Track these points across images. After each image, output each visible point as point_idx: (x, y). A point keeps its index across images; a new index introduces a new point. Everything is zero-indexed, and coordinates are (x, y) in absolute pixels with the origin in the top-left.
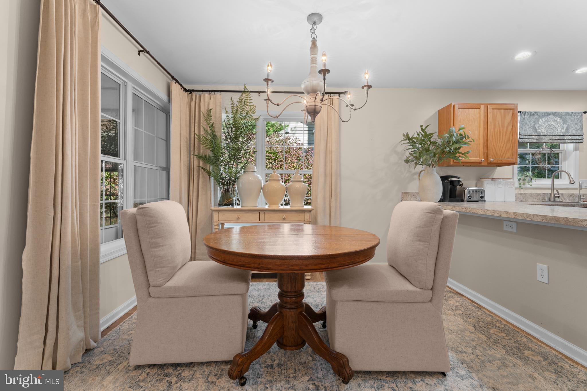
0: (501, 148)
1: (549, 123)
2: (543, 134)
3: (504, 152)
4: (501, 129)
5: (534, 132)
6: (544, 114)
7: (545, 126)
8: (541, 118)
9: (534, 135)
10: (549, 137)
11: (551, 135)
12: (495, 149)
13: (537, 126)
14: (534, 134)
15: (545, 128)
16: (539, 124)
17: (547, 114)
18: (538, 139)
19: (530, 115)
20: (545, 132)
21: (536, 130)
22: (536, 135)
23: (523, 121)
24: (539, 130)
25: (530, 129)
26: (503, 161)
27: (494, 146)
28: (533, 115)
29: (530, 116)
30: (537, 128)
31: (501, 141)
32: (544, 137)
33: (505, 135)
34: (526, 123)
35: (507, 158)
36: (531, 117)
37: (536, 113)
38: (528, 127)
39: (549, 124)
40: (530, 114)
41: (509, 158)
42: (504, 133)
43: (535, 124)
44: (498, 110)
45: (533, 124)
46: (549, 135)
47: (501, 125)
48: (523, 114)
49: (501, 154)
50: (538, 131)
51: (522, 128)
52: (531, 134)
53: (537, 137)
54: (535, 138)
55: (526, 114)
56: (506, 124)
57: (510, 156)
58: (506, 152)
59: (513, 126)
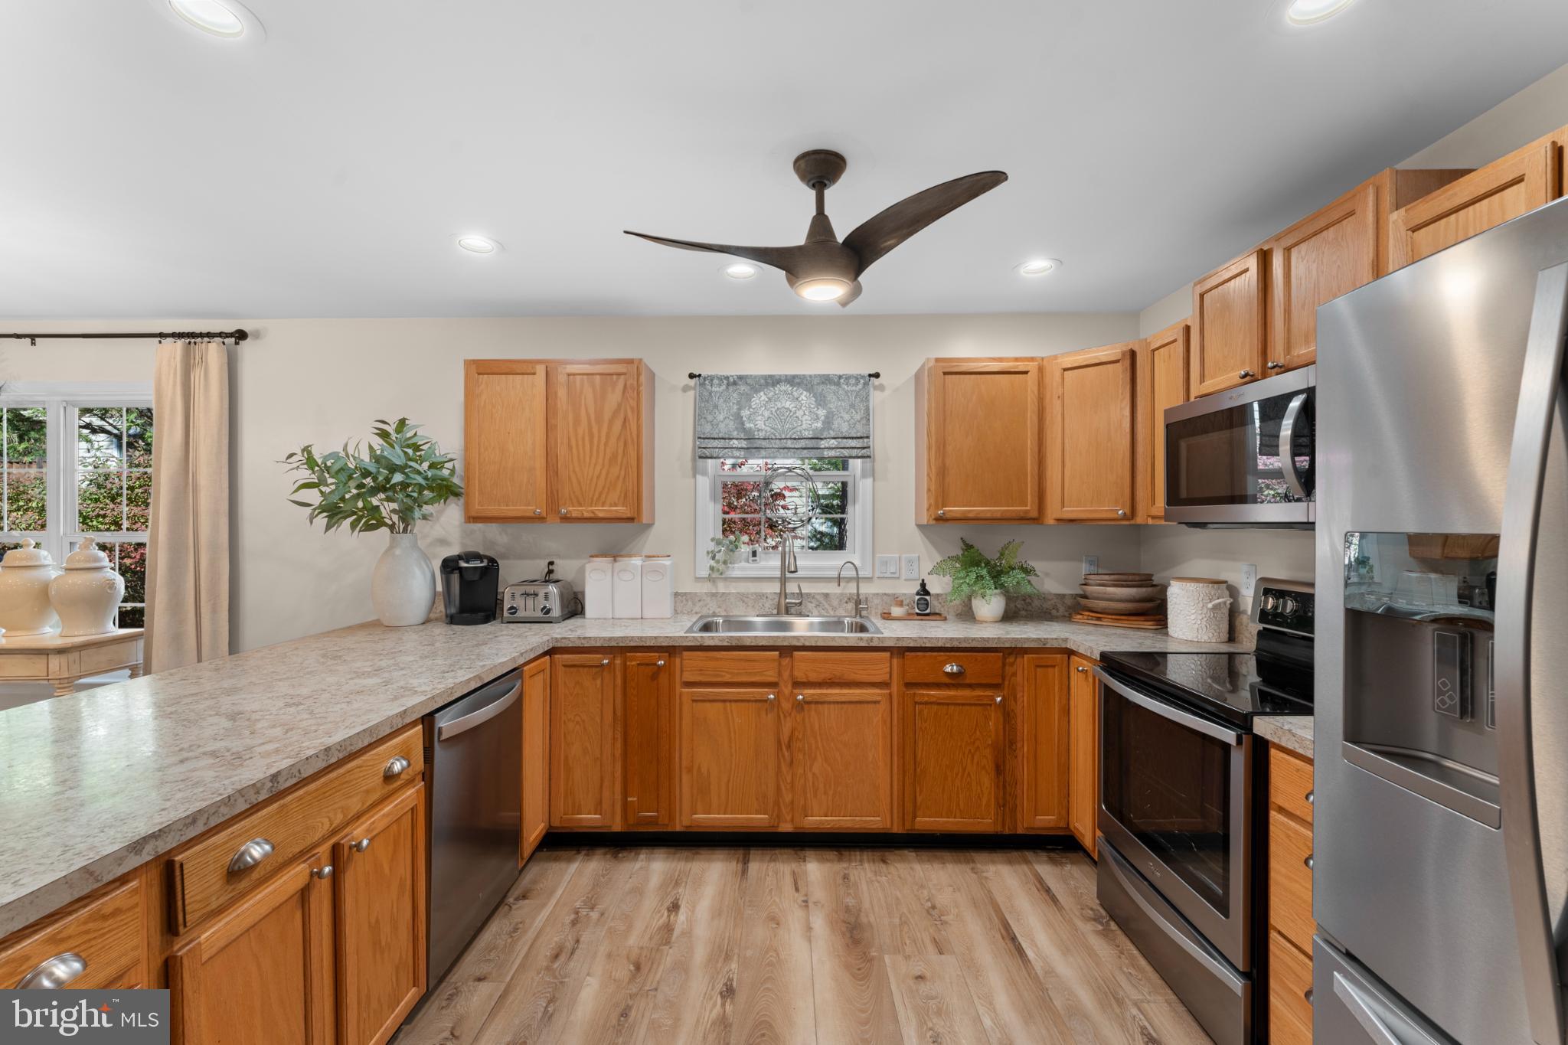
0: (595, 480)
1: (779, 406)
2: (762, 435)
3: (603, 488)
4: (595, 430)
5: (737, 429)
6: (762, 381)
7: (767, 414)
8: (757, 391)
9: (737, 439)
10: (778, 444)
11: (783, 437)
12: (579, 483)
13: (745, 413)
14: (735, 434)
15: (769, 418)
16: (750, 407)
17: (772, 381)
18: (748, 448)
19: (728, 384)
20: (768, 429)
21: (743, 424)
22: (742, 436)
23: (707, 401)
24: (752, 425)
25: (727, 421)
26: (597, 512)
27: (574, 471)
28: (735, 383)
29: (727, 388)
30: (744, 419)
31: (593, 461)
32: (764, 443)
33: (606, 444)
34: (716, 406)
35: (611, 506)
36: (731, 388)
37: (740, 378)
38: (721, 417)
39: (778, 409)
40: (725, 382)
41: (616, 505)
42: (603, 439)
43: (740, 409)
44: (585, 377)
45: (735, 407)
46: (778, 437)
47: (593, 417)
48: (707, 382)
49: (594, 495)
50: (748, 425)
51: (705, 418)
52: (727, 436)
53: (744, 444)
54: (740, 446)
55: (716, 381)
56: (607, 415)
57: (619, 499)
58: (606, 490)
59: (625, 419)
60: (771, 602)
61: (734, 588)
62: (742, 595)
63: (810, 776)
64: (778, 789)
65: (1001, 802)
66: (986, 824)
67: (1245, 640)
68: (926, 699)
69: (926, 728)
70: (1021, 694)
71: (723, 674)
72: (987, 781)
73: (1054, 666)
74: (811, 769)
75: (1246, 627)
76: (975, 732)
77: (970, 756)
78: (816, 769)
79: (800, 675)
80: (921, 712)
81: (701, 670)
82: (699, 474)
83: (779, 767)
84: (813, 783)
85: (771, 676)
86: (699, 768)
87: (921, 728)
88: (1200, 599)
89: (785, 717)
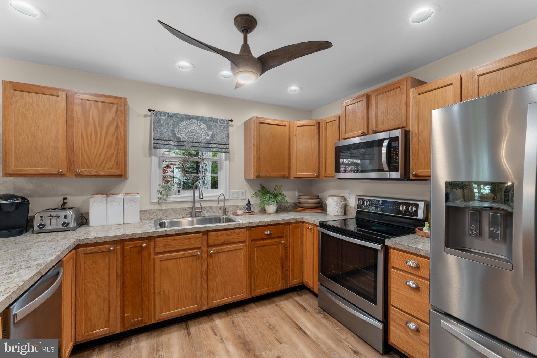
0: (98, 155)
1: (192, 128)
2: (184, 140)
3: (104, 160)
4: (98, 130)
5: (172, 136)
6: (184, 117)
7: (186, 131)
8: (182, 121)
9: (172, 141)
10: (191, 144)
11: (194, 141)
12: (88, 157)
13: (176, 130)
14: (172, 139)
15: (187, 133)
16: (179, 127)
17: (189, 118)
18: (177, 145)
19: (168, 116)
20: (187, 138)
21: (175, 134)
22: (175, 140)
23: (158, 123)
24: (179, 135)
25: (168, 133)
26: (100, 172)
27: (85, 150)
28: (171, 116)
29: (168, 118)
30: (176, 132)
31: (97, 145)
32: (185, 144)
33: (105, 138)
34: (162, 125)
35: (108, 169)
36: (170, 118)
37: (174, 114)
38: (165, 131)
39: (191, 129)
40: (167, 115)
41: (111, 168)
42: (104, 135)
43: (174, 128)
44: (92, 102)
45: (172, 127)
46: (191, 141)
47: (97, 124)
48: (158, 114)
49: (97, 163)
50: (178, 135)
51: (157, 130)
52: (168, 139)
53: (176, 143)
54: (174, 144)
55: (162, 114)
56: (106, 123)
57: (113, 166)
58: (106, 160)
59: (117, 126)
60: (187, 212)
61: (169, 207)
62: (175, 209)
63: (215, 284)
64: (202, 292)
65: (283, 278)
66: (279, 287)
67: (349, 214)
68: (259, 245)
69: (259, 256)
70: (289, 238)
71: (176, 246)
72: (279, 272)
73: (299, 228)
74: (215, 280)
75: (350, 210)
76: (275, 255)
77: (273, 263)
78: (217, 281)
79: (211, 242)
80: (257, 250)
81: (165, 246)
82: (153, 155)
83: (202, 283)
84: (216, 286)
85: (198, 244)
86: (164, 291)
87: (257, 256)
88: (338, 202)
89: (204, 261)
